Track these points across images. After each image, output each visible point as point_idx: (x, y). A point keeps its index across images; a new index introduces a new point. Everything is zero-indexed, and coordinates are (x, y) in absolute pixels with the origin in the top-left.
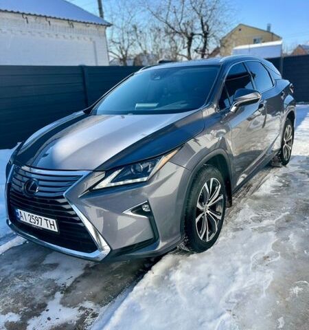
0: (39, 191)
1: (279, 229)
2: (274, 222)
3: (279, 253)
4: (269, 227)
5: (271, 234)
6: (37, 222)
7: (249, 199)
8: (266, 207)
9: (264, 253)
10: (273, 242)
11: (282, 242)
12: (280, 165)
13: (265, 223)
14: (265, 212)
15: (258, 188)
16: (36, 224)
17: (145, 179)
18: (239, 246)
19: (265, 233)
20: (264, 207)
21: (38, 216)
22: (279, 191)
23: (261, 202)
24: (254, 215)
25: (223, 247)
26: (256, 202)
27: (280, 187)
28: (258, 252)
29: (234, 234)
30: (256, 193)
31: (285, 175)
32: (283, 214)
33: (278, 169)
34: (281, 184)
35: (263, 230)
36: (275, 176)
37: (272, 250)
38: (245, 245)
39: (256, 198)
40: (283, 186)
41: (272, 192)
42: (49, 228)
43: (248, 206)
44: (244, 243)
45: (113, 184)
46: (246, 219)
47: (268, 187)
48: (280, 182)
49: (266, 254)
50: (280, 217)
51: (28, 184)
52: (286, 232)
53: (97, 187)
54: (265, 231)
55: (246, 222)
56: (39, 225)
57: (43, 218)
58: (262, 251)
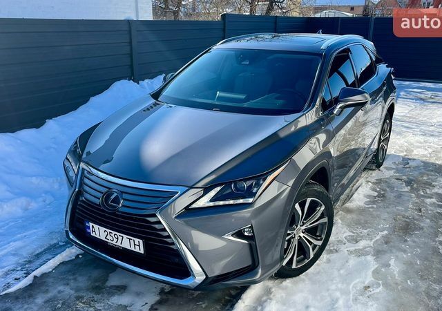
0: (123, 206)
1: (378, 253)
2: (371, 243)
3: (380, 282)
4: (367, 249)
5: (370, 258)
6: (115, 240)
7: (340, 212)
8: (360, 224)
9: (364, 283)
10: (373, 269)
11: (383, 270)
12: (374, 167)
13: (362, 244)
14: (360, 230)
15: (349, 197)
16: (114, 242)
17: (250, 200)
18: (336, 273)
19: (363, 258)
20: (358, 223)
21: (118, 234)
22: (374, 202)
23: (354, 216)
24: (348, 233)
25: (318, 273)
26: (349, 216)
27: (375, 197)
28: (358, 280)
29: (328, 256)
30: (348, 205)
31: (379, 182)
32: (381, 234)
33: (371, 172)
34: (376, 194)
35: (360, 253)
36: (368, 182)
37: (373, 279)
38: (342, 272)
39: (349, 211)
40: (378, 196)
41: (366, 203)
42: (132, 249)
43: (340, 221)
44: (341, 269)
45: (212, 204)
46: (340, 238)
47: (361, 196)
48: (374, 190)
49: (366, 283)
50: (378, 237)
51: (108, 195)
52: (386, 257)
53: (194, 206)
54: (363, 255)
55: (340, 242)
56: (119, 244)
57: (125, 236)
58: (361, 279)
